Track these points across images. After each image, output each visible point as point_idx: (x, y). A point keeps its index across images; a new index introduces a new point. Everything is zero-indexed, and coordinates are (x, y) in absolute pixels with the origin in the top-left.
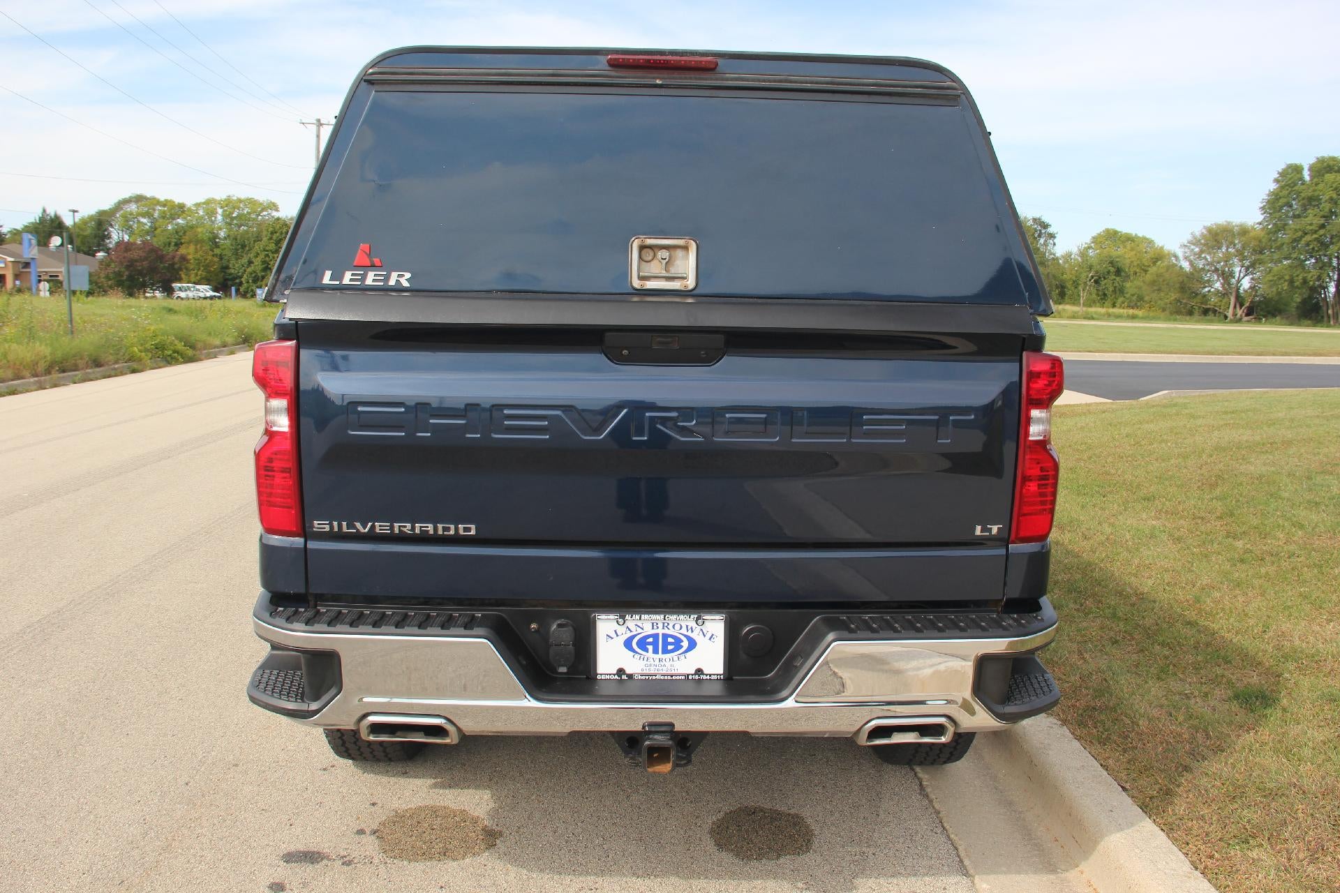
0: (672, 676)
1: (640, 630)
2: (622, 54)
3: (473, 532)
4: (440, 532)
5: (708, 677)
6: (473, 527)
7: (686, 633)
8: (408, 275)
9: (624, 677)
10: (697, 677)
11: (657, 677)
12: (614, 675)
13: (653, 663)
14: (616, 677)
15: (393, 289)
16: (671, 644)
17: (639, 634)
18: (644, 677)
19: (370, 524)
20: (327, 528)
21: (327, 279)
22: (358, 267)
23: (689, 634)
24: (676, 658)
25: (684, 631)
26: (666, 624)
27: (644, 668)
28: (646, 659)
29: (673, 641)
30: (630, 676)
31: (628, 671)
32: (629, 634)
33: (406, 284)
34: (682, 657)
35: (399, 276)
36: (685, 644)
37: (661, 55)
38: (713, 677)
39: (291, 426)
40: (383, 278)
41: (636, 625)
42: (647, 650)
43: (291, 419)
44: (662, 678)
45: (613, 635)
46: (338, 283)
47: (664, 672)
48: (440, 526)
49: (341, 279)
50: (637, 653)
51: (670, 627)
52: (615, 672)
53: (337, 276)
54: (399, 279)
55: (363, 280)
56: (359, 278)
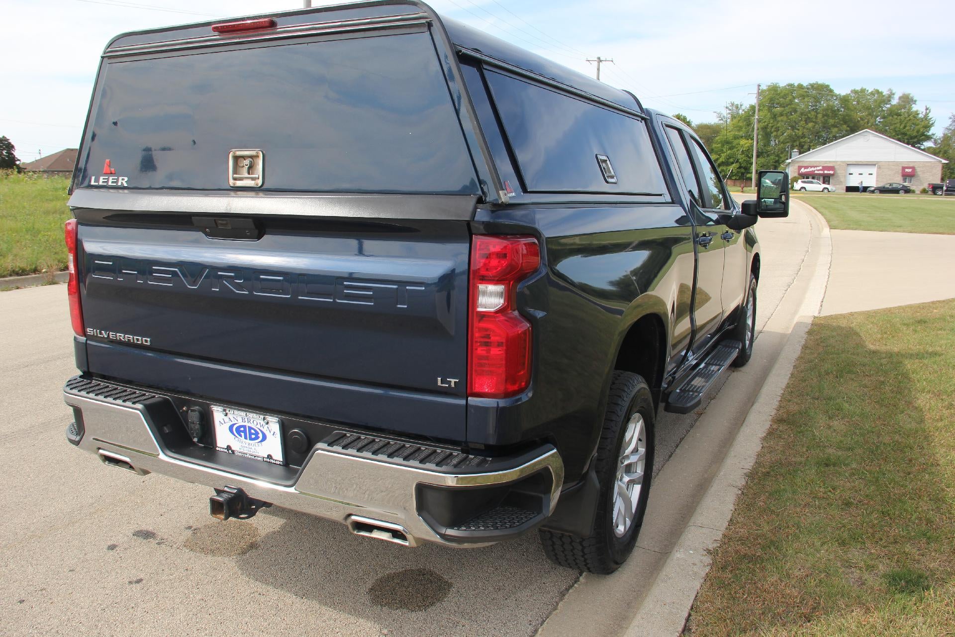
0: (255, 457)
1: (236, 422)
2: (223, 23)
3: (148, 344)
4: (135, 341)
5: (274, 462)
7: (260, 428)
8: (126, 179)
9: (230, 451)
10: (268, 460)
11: (248, 455)
12: (226, 449)
13: (245, 445)
15: (119, 187)
16: (253, 434)
17: (236, 424)
18: (240, 454)
19: (107, 333)
21: (93, 181)
22: (106, 174)
23: (262, 429)
24: (256, 445)
25: (259, 426)
26: (249, 420)
27: (241, 448)
28: (241, 442)
29: (254, 432)
30: (233, 452)
31: (233, 449)
32: (232, 423)
33: (126, 185)
34: (260, 444)
35: (123, 179)
36: (261, 435)
37: (243, 21)
38: (277, 462)
39: (75, 271)
40: (116, 181)
42: (241, 436)
43: (75, 266)
44: (250, 456)
45: (222, 422)
46: (97, 184)
48: (135, 338)
49: (98, 182)
50: (235, 435)
51: (251, 422)
52: (226, 447)
53: (97, 180)
54: (122, 181)
55: (107, 182)
56: (106, 180)
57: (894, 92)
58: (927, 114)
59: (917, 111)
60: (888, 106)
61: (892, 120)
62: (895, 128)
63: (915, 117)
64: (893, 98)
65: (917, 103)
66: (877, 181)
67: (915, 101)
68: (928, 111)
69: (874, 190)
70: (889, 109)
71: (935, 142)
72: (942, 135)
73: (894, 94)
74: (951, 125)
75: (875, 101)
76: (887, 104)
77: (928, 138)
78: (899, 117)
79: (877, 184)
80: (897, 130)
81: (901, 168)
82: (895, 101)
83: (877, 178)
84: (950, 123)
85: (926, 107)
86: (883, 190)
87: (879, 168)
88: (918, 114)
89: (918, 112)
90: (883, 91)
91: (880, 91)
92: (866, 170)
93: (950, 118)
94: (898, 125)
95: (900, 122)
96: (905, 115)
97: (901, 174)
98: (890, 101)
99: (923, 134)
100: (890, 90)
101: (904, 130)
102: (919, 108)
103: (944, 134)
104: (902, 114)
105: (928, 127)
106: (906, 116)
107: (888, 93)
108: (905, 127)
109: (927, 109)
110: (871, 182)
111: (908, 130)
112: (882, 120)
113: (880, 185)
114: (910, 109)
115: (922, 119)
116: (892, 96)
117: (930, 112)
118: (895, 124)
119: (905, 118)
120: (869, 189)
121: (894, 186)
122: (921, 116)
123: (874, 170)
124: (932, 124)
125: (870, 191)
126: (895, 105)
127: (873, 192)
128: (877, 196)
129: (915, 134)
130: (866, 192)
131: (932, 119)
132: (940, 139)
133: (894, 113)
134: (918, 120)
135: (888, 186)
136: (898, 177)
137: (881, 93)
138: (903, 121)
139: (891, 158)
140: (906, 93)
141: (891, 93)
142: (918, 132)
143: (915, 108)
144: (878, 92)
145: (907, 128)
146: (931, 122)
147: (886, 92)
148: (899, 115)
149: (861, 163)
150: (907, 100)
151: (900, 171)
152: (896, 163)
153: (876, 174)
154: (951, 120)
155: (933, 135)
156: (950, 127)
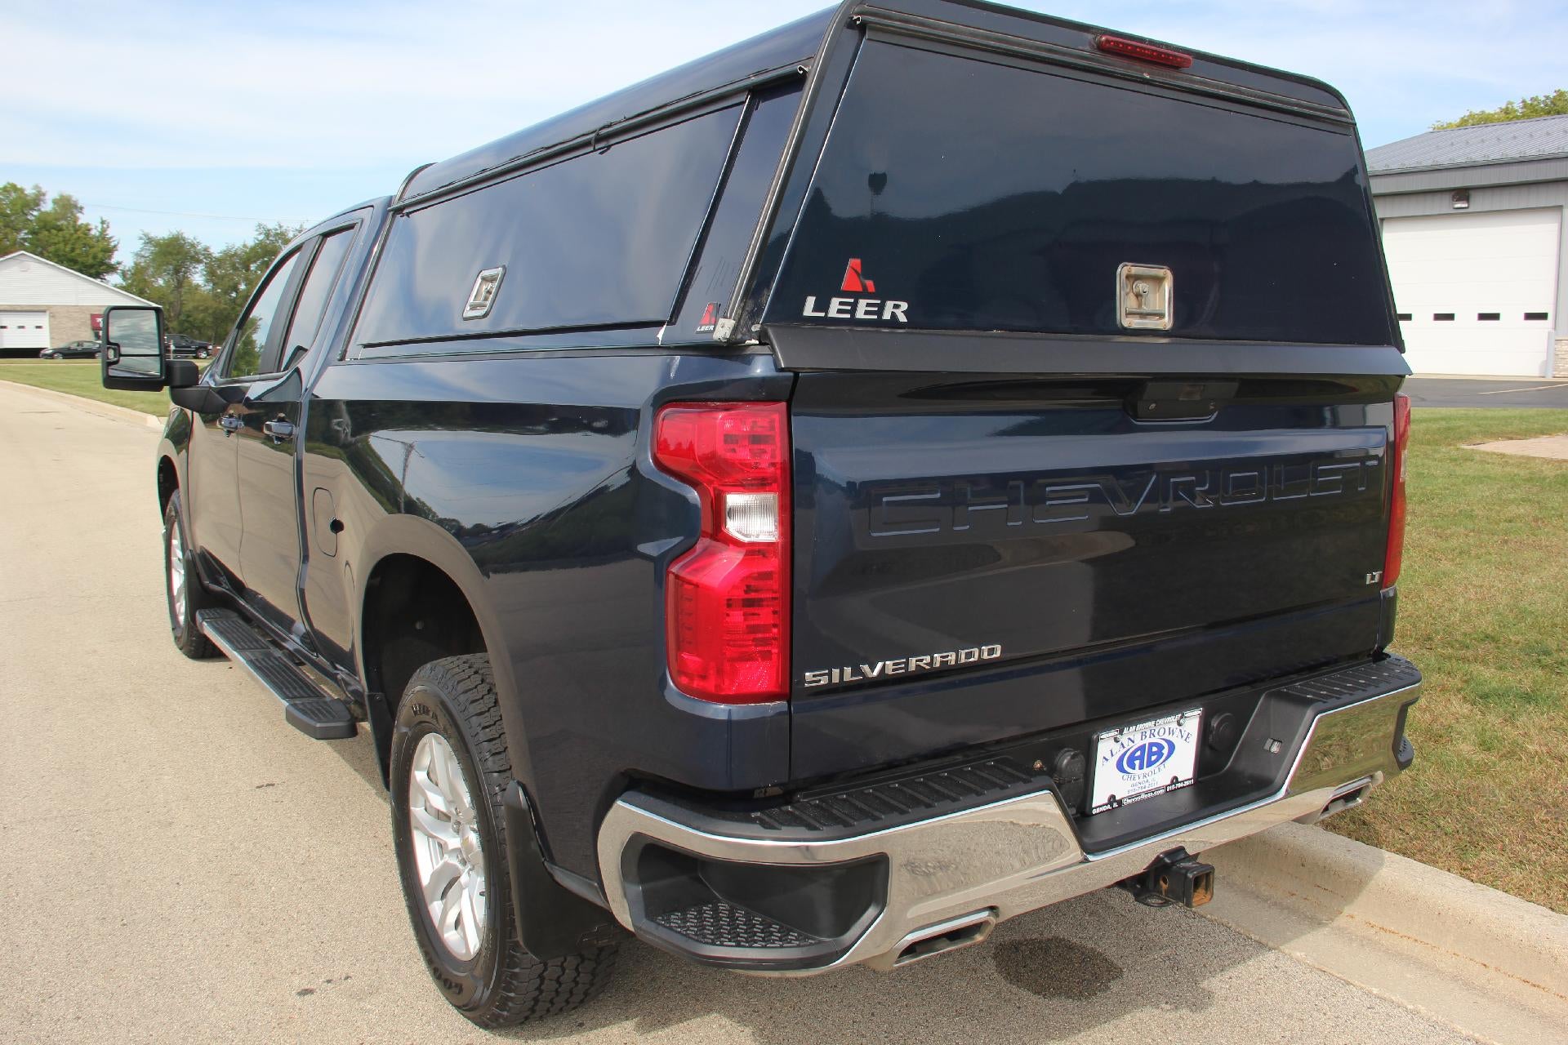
3: (997, 654)
4: (963, 660)
5: (1181, 785)
6: (998, 647)
8: (904, 306)
9: (1115, 805)
10: (1173, 787)
12: (1107, 805)
13: (1139, 781)
14: (1109, 807)
15: (886, 324)
16: (1154, 753)
17: (1129, 750)
18: (1131, 801)
19: (880, 665)
20: (824, 681)
21: (809, 310)
22: (847, 292)
23: (1171, 737)
24: (1157, 770)
25: (1166, 735)
26: (1152, 731)
27: (1132, 789)
28: (1133, 778)
29: (1156, 749)
30: (1120, 802)
31: (1118, 797)
32: (1121, 752)
33: (902, 317)
34: (1162, 766)
35: (896, 307)
36: (1166, 750)
38: (1185, 784)
39: (782, 534)
40: (876, 309)
41: (1129, 739)
42: (1134, 767)
43: (781, 523)
44: (1146, 796)
45: (1109, 756)
46: (823, 314)
47: (1147, 789)
48: (963, 653)
49: (826, 309)
50: (1126, 773)
51: (1156, 733)
52: (1108, 801)
53: (822, 305)
54: (895, 310)
55: (853, 311)
56: (849, 308)
57: (43, 190)
58: (103, 231)
59: (88, 225)
60: (35, 213)
61: (49, 236)
62: (56, 251)
63: (86, 234)
64: (43, 201)
65: (84, 211)
66: (52, 338)
67: (81, 208)
68: (105, 226)
69: (55, 353)
70: (38, 219)
71: (124, 275)
72: (133, 265)
73: (44, 195)
74: (142, 249)
75: (13, 203)
76: (33, 210)
77: (112, 269)
78: (61, 233)
79: (51, 343)
80: (61, 253)
81: (89, 317)
82: (47, 206)
83: (51, 333)
84: (141, 246)
85: (102, 219)
86: (68, 354)
87: (52, 316)
88: (89, 230)
89: (90, 227)
90: (24, 186)
91: (19, 186)
92: (30, 321)
93: (141, 239)
94: (61, 246)
95: (64, 241)
96: (69, 230)
97: (90, 327)
98: (38, 205)
99: (102, 263)
100: (36, 187)
101: (73, 254)
102: (89, 218)
103: (136, 264)
104: (64, 228)
105: (109, 251)
106: (72, 232)
107: (34, 191)
108: (73, 250)
109: (103, 222)
110: (42, 340)
111: (79, 254)
112: (30, 236)
113: (62, 345)
114: (76, 219)
115: (98, 237)
116: (42, 197)
117: (108, 227)
118: (55, 244)
119: (72, 235)
120: (42, 352)
121: (86, 345)
122: (93, 232)
123: (44, 320)
124: (115, 246)
125: (45, 355)
126: (46, 213)
127: (51, 356)
128: (60, 363)
129: (90, 261)
130: (39, 357)
131: (114, 239)
132: (129, 271)
133: (47, 224)
134: (91, 238)
135: (74, 346)
136: (86, 331)
137: (22, 190)
138: (69, 240)
139: (70, 301)
140: (64, 194)
141: (39, 192)
142: (95, 257)
143: (82, 219)
144: (14, 188)
145: (78, 251)
146: (112, 244)
147: (29, 191)
148: (60, 229)
149: (19, 309)
150: (67, 206)
151: (89, 322)
152: (80, 309)
153: (48, 328)
154: (143, 241)
155: (119, 263)
156: (143, 253)
